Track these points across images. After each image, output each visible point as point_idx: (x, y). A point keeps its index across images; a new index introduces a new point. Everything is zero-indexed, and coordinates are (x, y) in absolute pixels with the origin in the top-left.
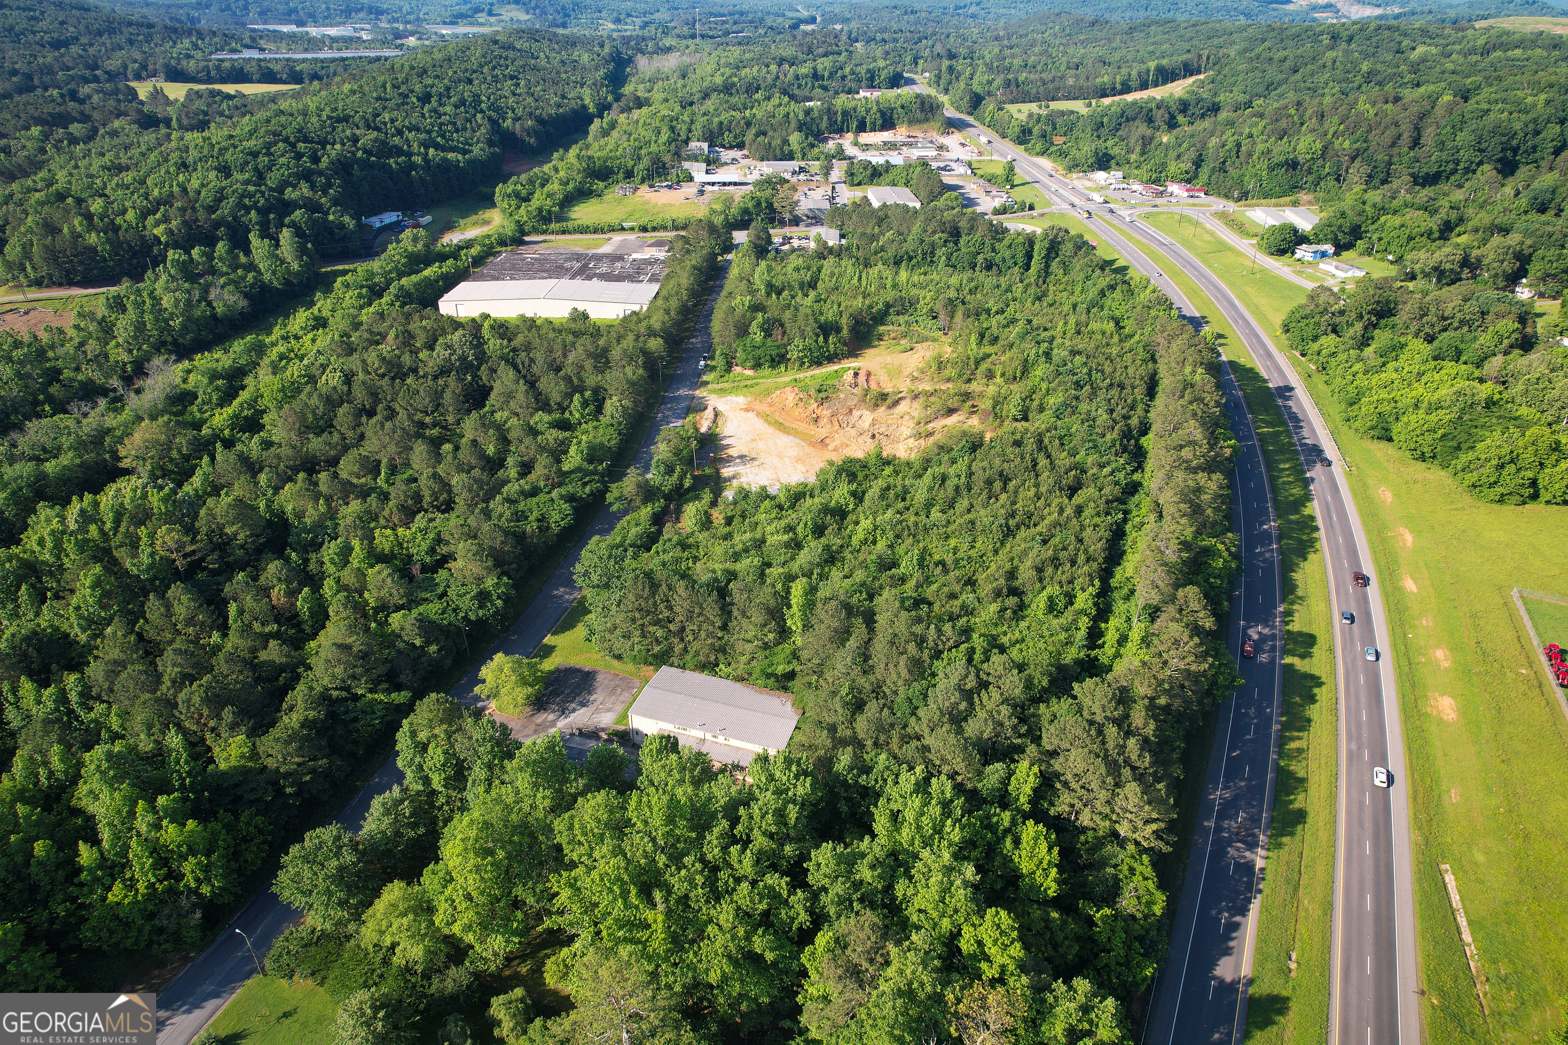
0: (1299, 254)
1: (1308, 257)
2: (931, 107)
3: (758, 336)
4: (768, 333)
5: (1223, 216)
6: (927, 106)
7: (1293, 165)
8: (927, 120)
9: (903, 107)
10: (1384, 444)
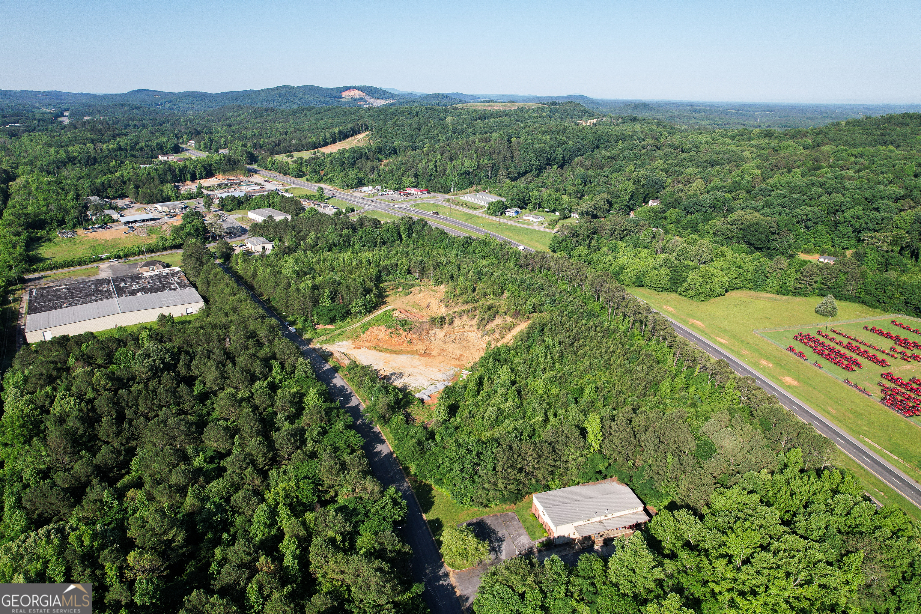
0: (508, 214)
1: (513, 215)
2: (235, 161)
3: (327, 303)
4: (333, 299)
5: (449, 201)
6: (232, 161)
7: (467, 173)
8: (234, 169)
9: (216, 163)
10: (641, 289)
